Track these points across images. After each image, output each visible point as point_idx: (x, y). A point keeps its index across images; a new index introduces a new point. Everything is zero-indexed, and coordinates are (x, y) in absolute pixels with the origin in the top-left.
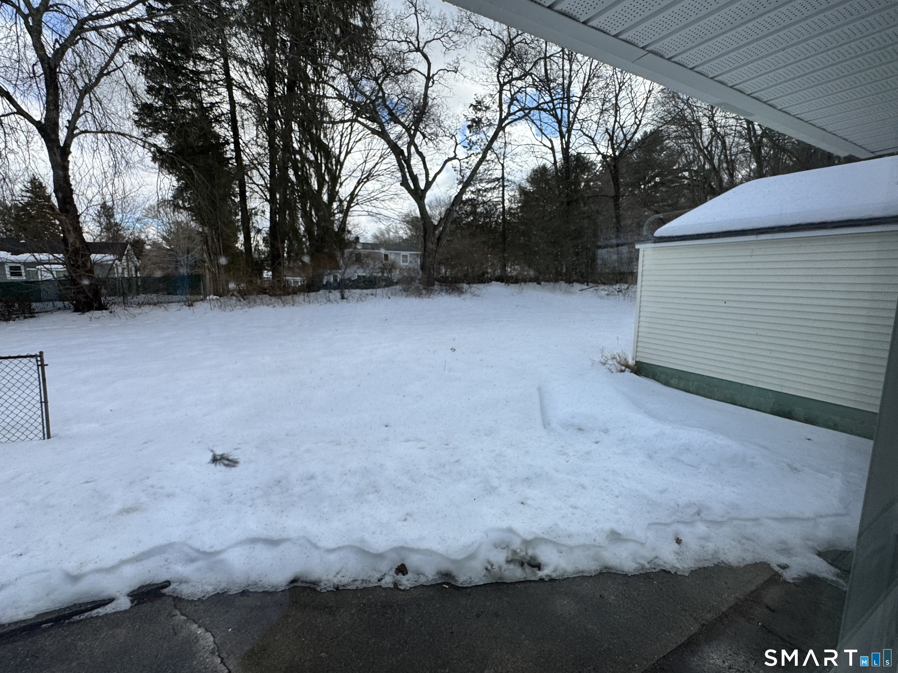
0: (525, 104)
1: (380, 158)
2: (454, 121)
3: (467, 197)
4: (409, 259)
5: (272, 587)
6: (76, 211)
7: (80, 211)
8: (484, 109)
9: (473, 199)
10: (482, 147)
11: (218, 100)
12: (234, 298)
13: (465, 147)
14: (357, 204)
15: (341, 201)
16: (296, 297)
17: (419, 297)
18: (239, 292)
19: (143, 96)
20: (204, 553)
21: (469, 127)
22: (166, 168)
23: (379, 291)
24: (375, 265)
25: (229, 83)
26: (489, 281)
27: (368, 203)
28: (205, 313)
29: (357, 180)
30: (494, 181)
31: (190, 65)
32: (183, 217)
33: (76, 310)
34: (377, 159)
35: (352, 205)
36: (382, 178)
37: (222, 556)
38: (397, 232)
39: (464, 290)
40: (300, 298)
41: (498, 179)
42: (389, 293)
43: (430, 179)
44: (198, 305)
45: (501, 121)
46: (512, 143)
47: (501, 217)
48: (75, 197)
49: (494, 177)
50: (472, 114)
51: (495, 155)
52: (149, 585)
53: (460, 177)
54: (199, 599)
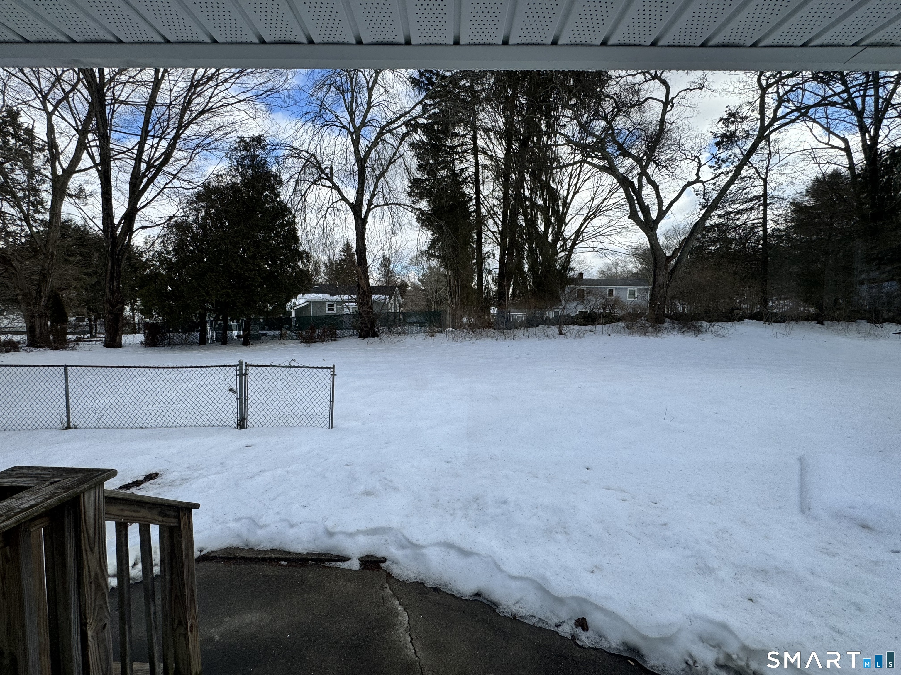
0: (802, 103)
1: (609, 192)
2: (698, 141)
3: (712, 222)
4: (637, 294)
5: (459, 593)
6: (367, 263)
7: (369, 264)
8: (739, 120)
9: (721, 224)
10: (735, 164)
11: (466, 166)
12: (465, 331)
13: (711, 167)
14: (582, 241)
15: (565, 240)
16: (516, 332)
17: (645, 334)
18: (470, 325)
19: (415, 173)
20: (412, 543)
21: (717, 144)
22: (426, 226)
23: (599, 328)
24: (596, 301)
25: (475, 150)
26: (741, 318)
27: (594, 239)
28: (442, 343)
29: (583, 218)
30: (752, 199)
31: (448, 143)
32: (434, 263)
33: (360, 337)
34: (605, 194)
35: (577, 242)
36: (610, 213)
37: (424, 551)
38: (625, 266)
39: (703, 329)
40: (520, 332)
41: (757, 198)
42: (610, 330)
43: (664, 208)
44: (437, 335)
45: (763, 128)
46: (780, 152)
47: (761, 242)
48: (367, 253)
49: (751, 195)
50: (721, 129)
51: (754, 170)
52: (372, 556)
53: (702, 201)
54: (404, 581)
